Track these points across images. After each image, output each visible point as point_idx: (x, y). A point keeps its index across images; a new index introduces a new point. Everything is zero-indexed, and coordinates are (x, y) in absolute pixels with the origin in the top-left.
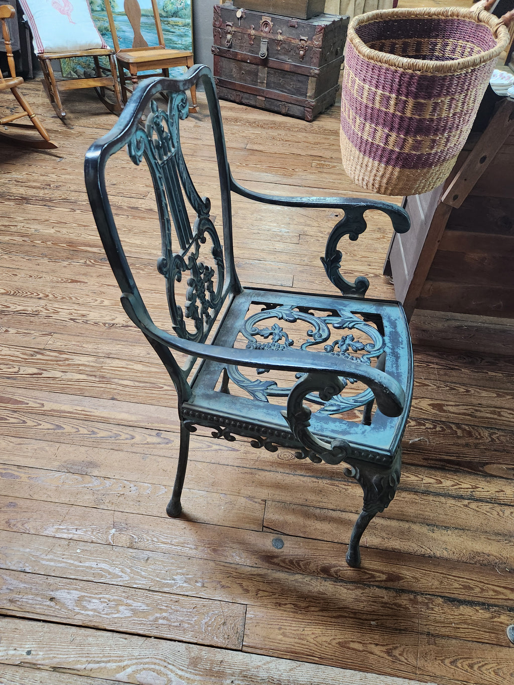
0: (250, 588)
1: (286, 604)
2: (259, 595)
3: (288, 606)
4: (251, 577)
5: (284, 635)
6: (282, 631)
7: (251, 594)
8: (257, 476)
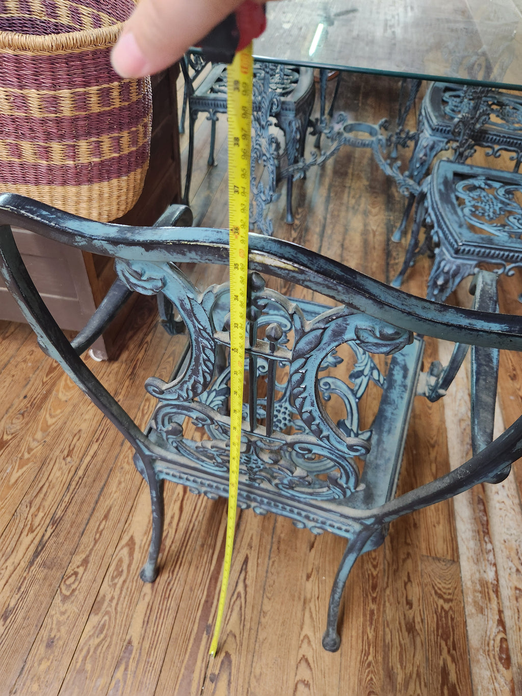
0: (406, 551)
1: (414, 519)
2: (410, 542)
3: (415, 517)
4: (394, 550)
5: (439, 523)
6: (436, 525)
7: (410, 551)
8: (283, 536)
